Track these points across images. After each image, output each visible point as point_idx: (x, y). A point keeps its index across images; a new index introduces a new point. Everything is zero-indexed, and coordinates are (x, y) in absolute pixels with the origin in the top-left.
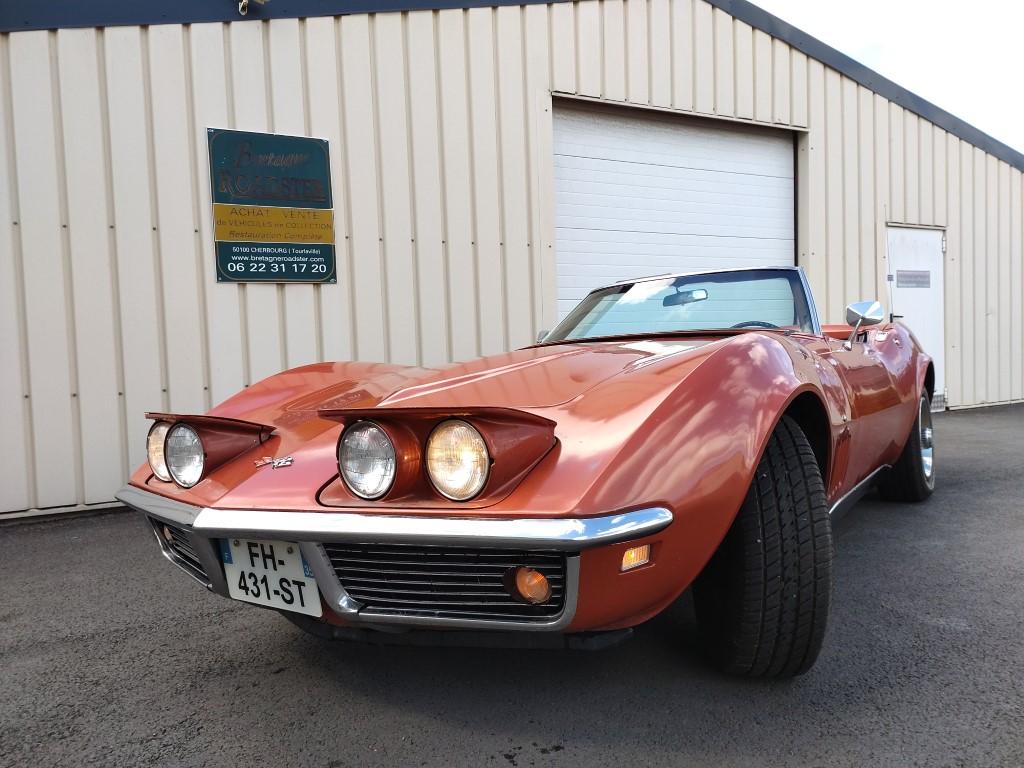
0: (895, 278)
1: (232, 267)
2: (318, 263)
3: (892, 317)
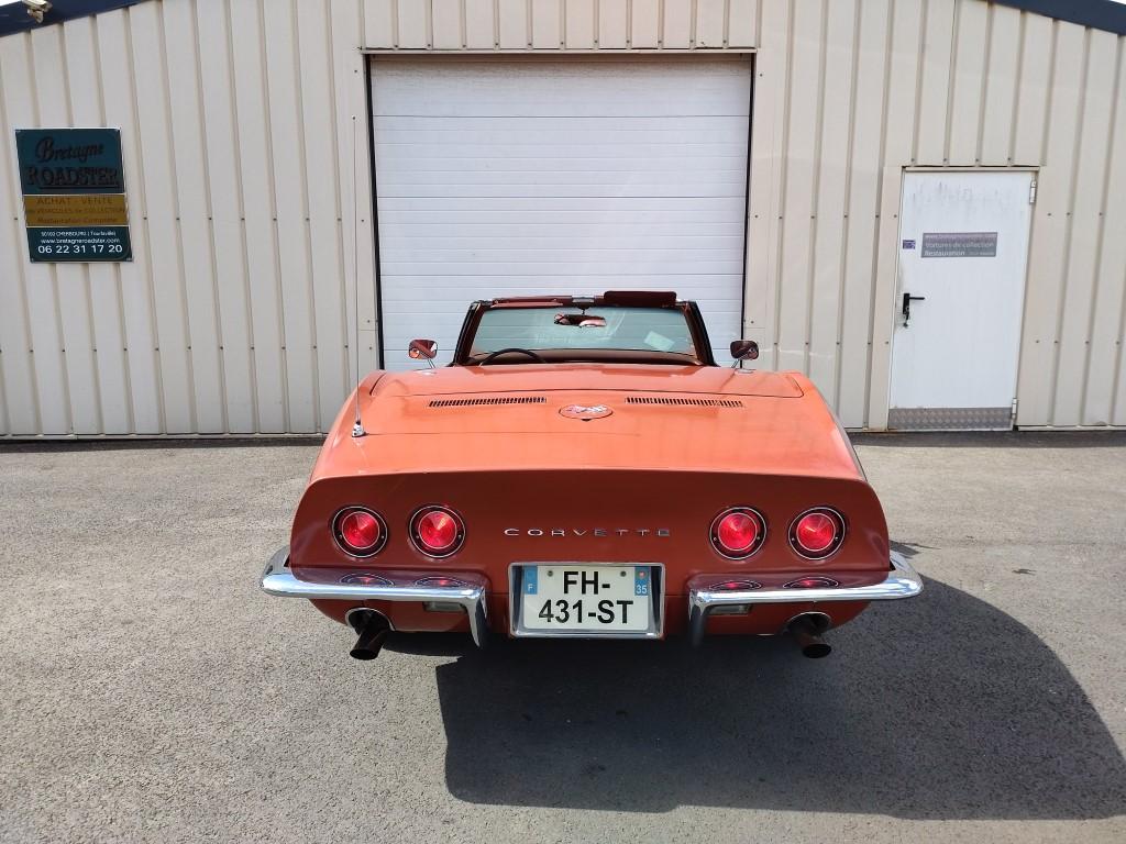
0: (919, 245)
1: (41, 249)
2: (115, 244)
3: (907, 298)
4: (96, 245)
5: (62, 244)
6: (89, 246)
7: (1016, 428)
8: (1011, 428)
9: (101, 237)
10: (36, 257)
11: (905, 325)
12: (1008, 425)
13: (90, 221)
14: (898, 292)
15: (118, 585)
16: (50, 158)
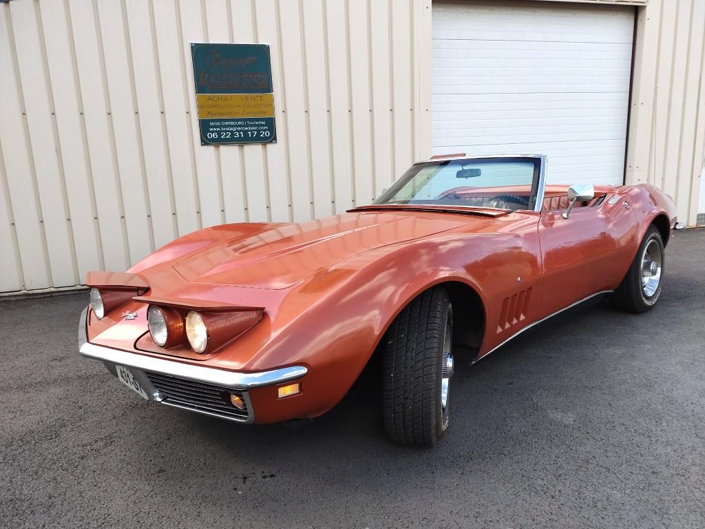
1: (210, 135)
2: (265, 130)
4: (251, 131)
5: (226, 131)
6: (245, 132)
9: (255, 125)
10: (205, 141)
13: (247, 114)
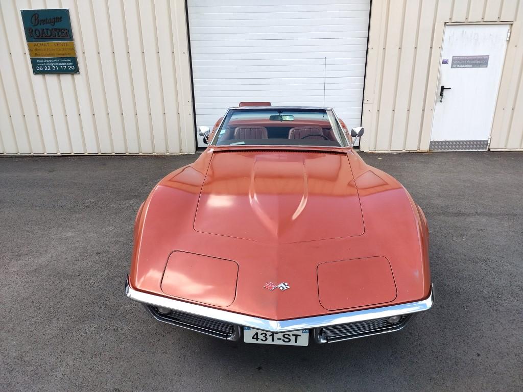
0: (450, 62)
1: (38, 68)
2: (71, 66)
3: (443, 88)
4: (63, 66)
5: (47, 66)
6: (59, 67)
7: (489, 150)
8: (487, 150)
9: (64, 62)
10: (36, 72)
11: (441, 101)
12: (486, 149)
13: (59, 55)
14: (439, 85)
15: (92, 235)
16: (38, 23)
